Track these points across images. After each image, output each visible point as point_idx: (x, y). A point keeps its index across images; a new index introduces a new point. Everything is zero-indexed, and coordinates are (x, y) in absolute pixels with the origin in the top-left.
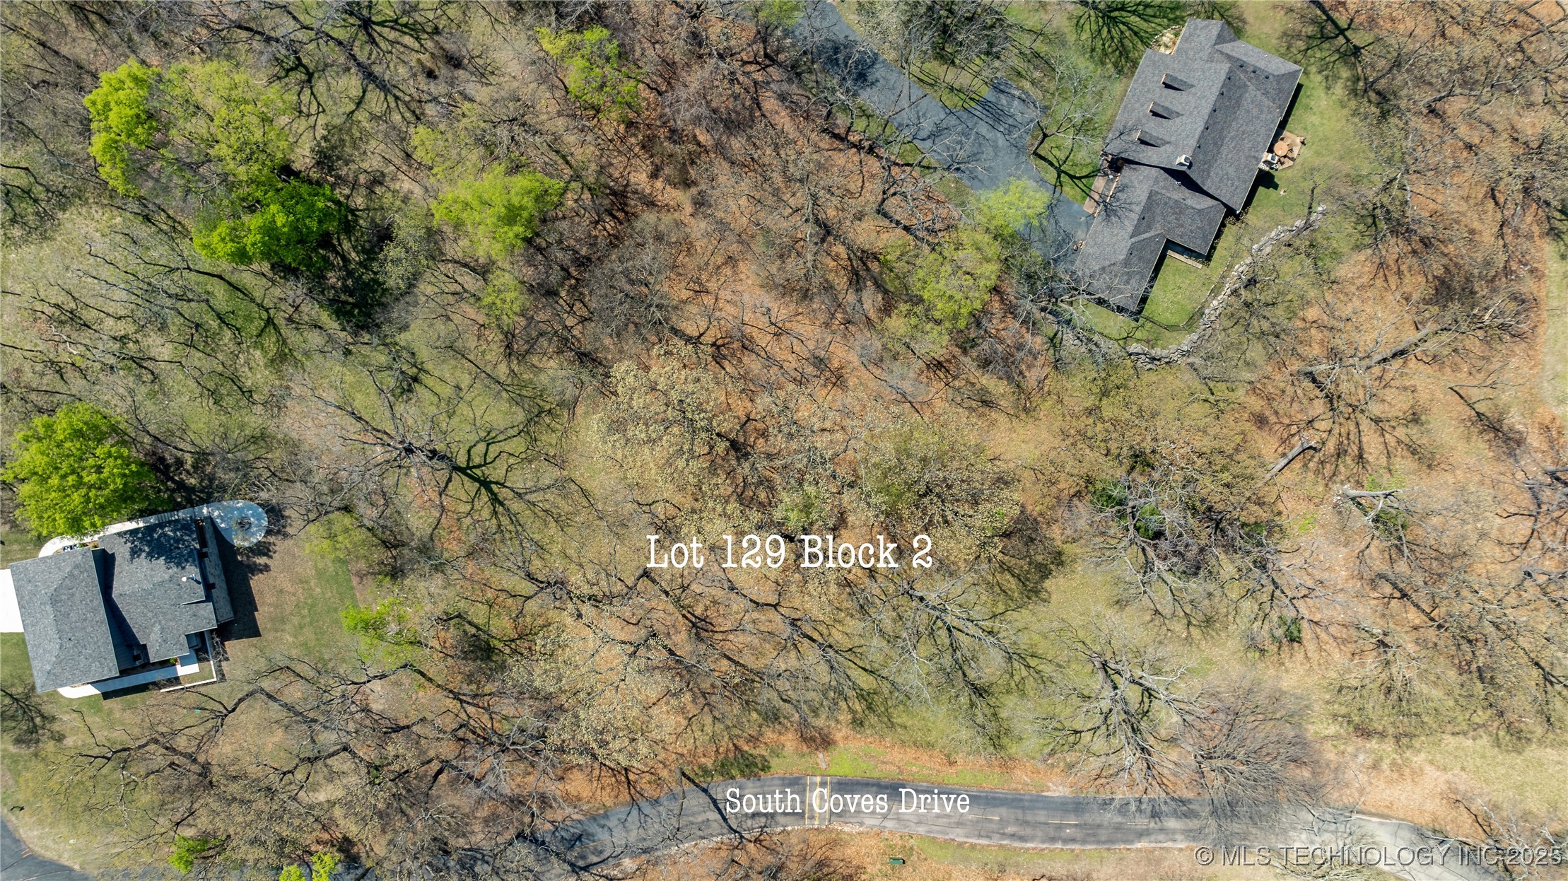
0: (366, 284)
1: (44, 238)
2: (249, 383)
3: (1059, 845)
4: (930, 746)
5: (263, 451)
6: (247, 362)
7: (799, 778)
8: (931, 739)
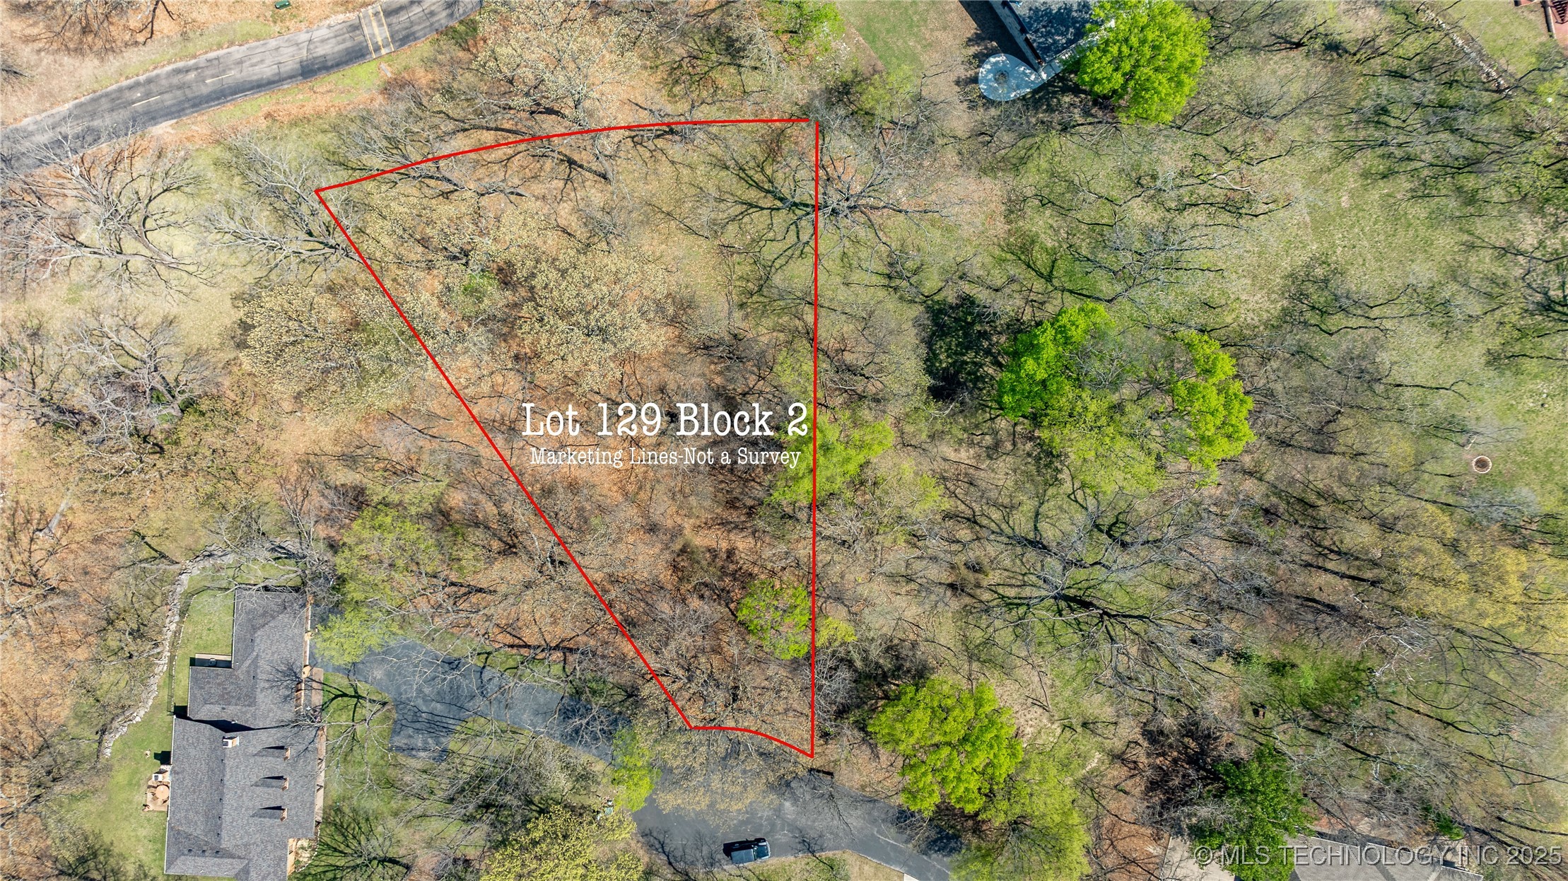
0: (968, 348)
1: (1292, 276)
2: (1048, 213)
3: (142, 78)
4: (294, 124)
5: (1011, 154)
6: (1056, 231)
7: (401, 45)
8: (295, 131)
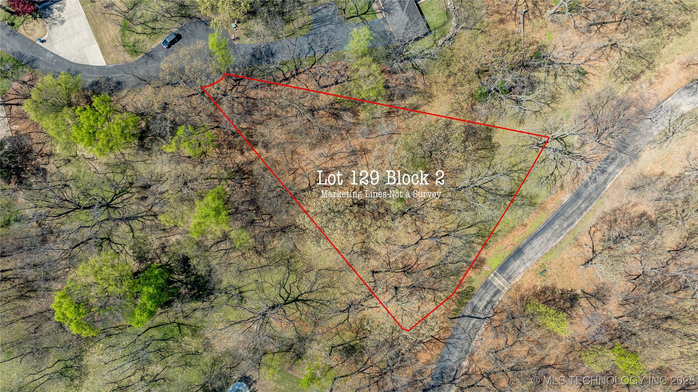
0: (195, 281)
1: (86, 375)
2: (193, 350)
3: (585, 213)
4: (513, 228)
5: (220, 365)
6: (186, 344)
7: (486, 281)
8: (512, 225)
